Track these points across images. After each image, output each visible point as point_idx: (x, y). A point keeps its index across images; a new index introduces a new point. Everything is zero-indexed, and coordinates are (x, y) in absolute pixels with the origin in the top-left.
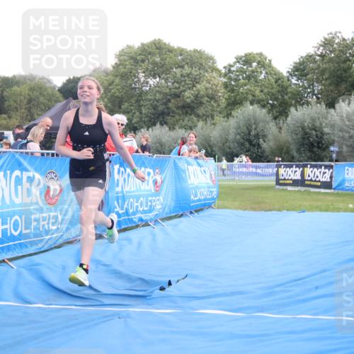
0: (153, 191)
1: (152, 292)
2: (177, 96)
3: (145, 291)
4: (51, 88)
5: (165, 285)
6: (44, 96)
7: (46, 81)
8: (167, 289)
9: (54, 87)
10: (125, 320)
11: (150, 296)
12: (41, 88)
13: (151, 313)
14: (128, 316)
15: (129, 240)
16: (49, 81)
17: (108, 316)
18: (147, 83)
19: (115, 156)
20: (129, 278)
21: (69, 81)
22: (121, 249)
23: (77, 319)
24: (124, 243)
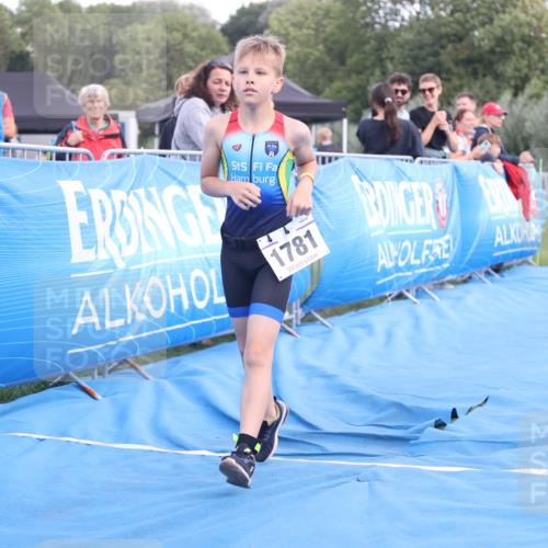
0: (435, 227)
1: (420, 431)
2: (459, 38)
3: (406, 428)
4: (205, 25)
5: (446, 419)
6: (192, 40)
7: (197, 12)
8: (449, 425)
9: (213, 24)
10: (370, 485)
11: (417, 438)
12: (185, 26)
13: (420, 473)
14: (376, 477)
15: (368, 327)
16: (203, 12)
17: (338, 477)
18: (396, 13)
19: (341, 160)
20: (373, 403)
21: (242, 12)
22: (353, 343)
23: (277, 480)
24: (359, 332)
